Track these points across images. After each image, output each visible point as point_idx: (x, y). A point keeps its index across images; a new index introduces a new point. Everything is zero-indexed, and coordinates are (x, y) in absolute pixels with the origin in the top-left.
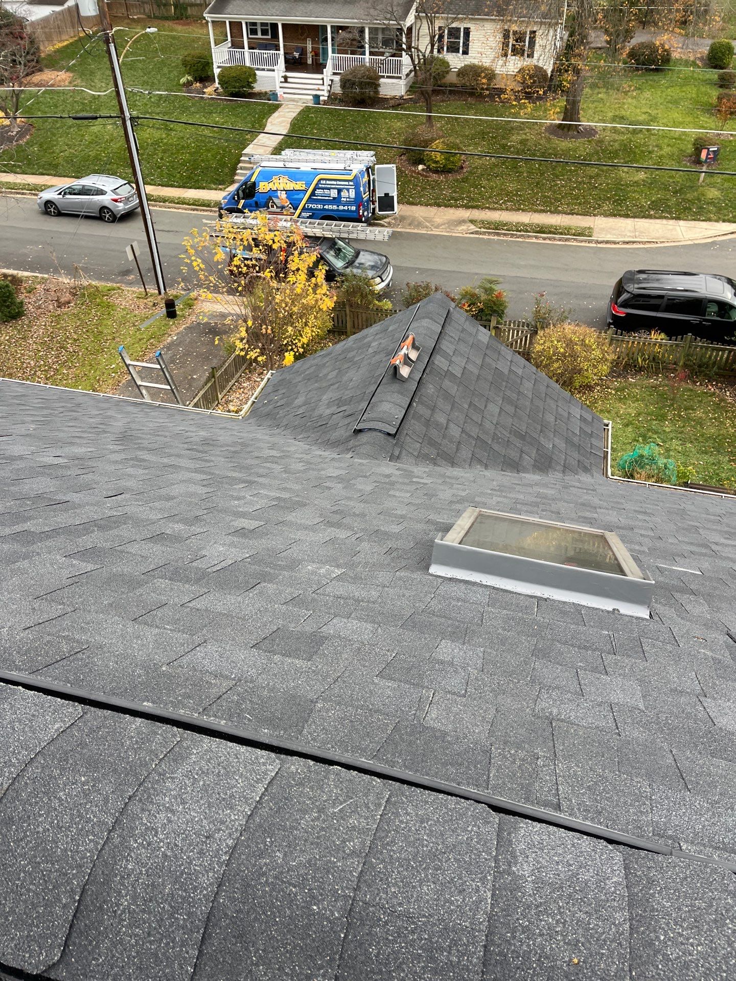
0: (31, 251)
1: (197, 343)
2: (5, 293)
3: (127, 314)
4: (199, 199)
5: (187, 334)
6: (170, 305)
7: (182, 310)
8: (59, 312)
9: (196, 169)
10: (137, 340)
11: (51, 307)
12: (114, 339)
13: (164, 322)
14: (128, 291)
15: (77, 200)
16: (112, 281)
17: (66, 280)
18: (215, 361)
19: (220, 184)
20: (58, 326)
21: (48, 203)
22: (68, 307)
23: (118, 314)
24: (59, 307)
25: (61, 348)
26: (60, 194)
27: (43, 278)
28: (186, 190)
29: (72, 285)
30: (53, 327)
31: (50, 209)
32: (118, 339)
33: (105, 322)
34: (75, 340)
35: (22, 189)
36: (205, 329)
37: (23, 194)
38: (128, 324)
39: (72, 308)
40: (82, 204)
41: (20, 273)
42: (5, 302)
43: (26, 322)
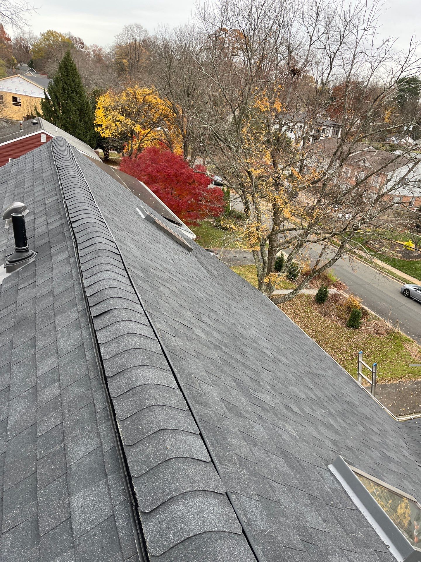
0: (383, 305)
2: (356, 315)
3: (407, 355)
8: (374, 336)
10: (403, 369)
11: (373, 332)
12: (391, 362)
16: (412, 337)
17: (389, 325)
20: (369, 341)
21: (407, 290)
22: (381, 336)
23: (402, 353)
24: (376, 334)
26: (415, 289)
27: (379, 318)
29: (390, 328)
30: (366, 340)
31: (406, 293)
32: (393, 363)
33: (393, 352)
34: (372, 351)
35: (399, 279)
38: (404, 360)
39: (382, 338)
41: (370, 311)
42: (354, 318)
43: (357, 331)
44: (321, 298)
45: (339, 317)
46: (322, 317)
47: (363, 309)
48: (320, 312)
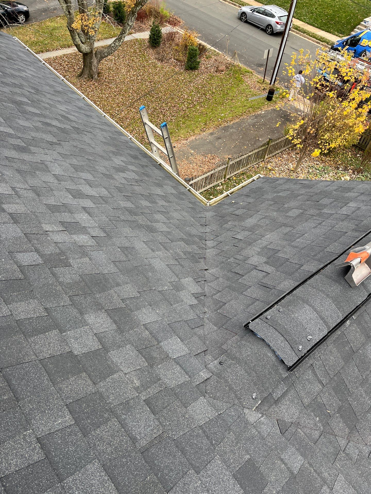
0: (221, 36)
1: (273, 120)
2: (193, 54)
3: (247, 89)
4: (324, 38)
5: (271, 113)
6: (271, 92)
7: (277, 98)
8: (214, 74)
9: (331, 20)
10: (244, 105)
11: (213, 70)
12: (232, 100)
13: (263, 101)
14: (256, 76)
15: (258, 17)
16: (251, 67)
17: (229, 59)
18: (277, 135)
19: (341, 34)
20: (209, 82)
21: (244, 14)
22: (221, 74)
23: (242, 87)
24: (216, 71)
25: (204, 94)
26: (251, 10)
27: (218, 53)
28: (320, 30)
29: (229, 62)
30: (207, 81)
31: (243, 17)
32: (234, 101)
33: (233, 89)
34: (213, 93)
36: (282, 114)
37: (235, 5)
38: (244, 94)
39: (222, 75)
40: (260, 20)
41: (208, 46)
42: (191, 58)
43: (196, 73)
44: (155, 40)
45: (177, 60)
46: (159, 64)
47: (200, 45)
48: (156, 59)
